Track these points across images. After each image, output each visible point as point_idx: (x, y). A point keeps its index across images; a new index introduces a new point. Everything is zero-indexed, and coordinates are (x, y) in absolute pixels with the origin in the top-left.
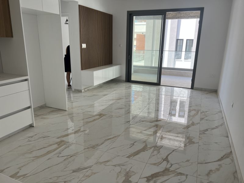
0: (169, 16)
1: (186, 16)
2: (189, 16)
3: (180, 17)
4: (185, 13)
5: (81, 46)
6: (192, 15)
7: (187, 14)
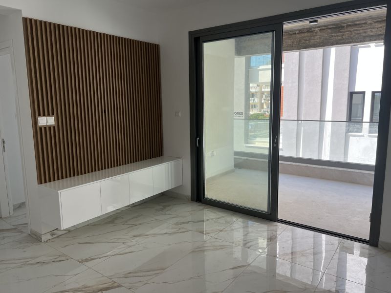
0: (312, 41)
1: (357, 36)
2: (365, 37)
3: (341, 40)
4: (354, 30)
5: (35, 122)
6: (372, 34)
7: (357, 32)
